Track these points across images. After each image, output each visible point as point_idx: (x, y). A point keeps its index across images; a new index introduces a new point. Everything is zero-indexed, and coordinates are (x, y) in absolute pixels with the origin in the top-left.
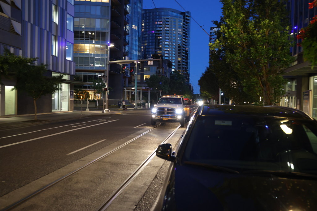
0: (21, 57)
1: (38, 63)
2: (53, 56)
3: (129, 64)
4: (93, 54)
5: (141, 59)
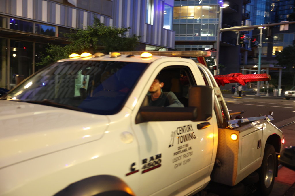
0: (111, 28)
1: (130, 34)
2: (148, 24)
3: (250, 31)
4: (199, 19)
5: (270, 23)
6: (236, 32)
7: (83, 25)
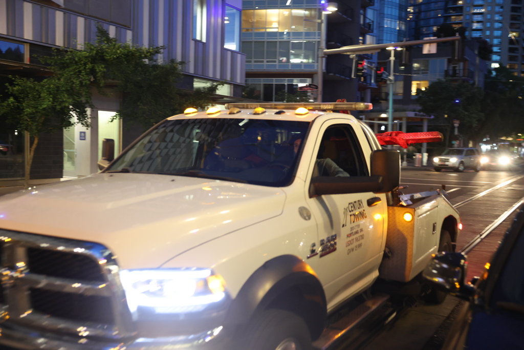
0: (129, 47)
1: (164, 58)
2: (196, 41)
3: (374, 54)
4: (287, 33)
5: (407, 41)
6: (349, 55)
7: (76, 42)
